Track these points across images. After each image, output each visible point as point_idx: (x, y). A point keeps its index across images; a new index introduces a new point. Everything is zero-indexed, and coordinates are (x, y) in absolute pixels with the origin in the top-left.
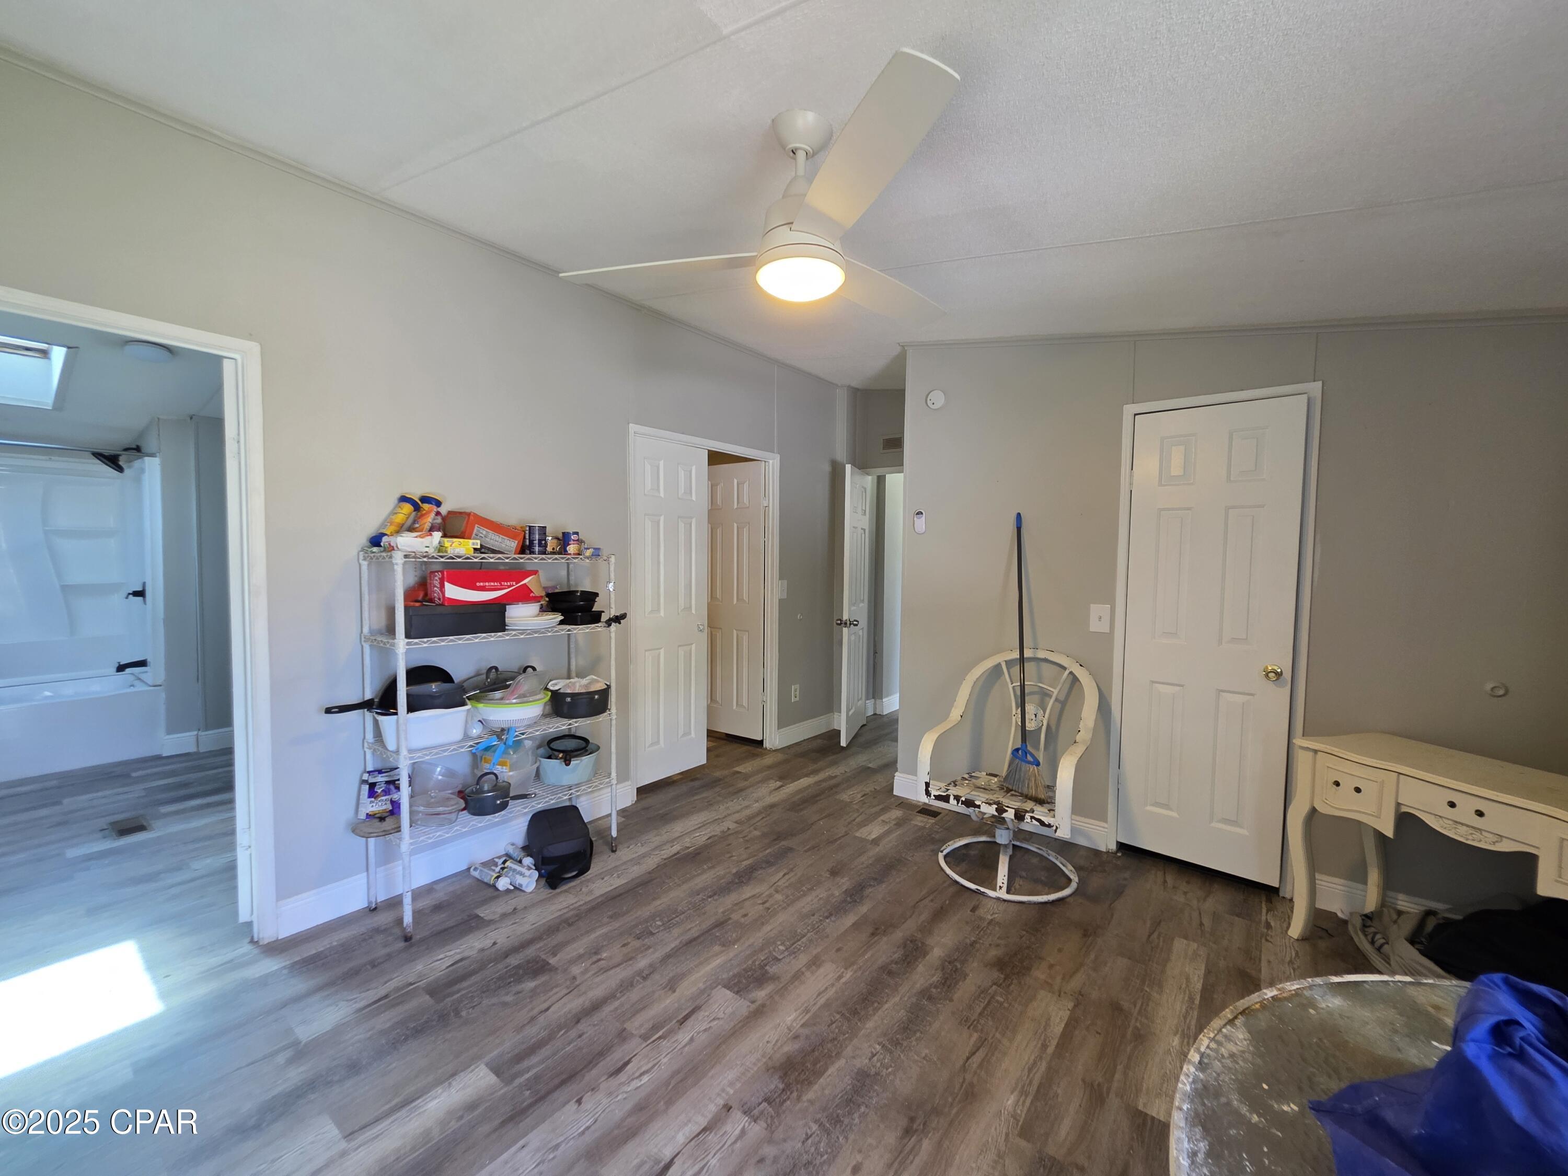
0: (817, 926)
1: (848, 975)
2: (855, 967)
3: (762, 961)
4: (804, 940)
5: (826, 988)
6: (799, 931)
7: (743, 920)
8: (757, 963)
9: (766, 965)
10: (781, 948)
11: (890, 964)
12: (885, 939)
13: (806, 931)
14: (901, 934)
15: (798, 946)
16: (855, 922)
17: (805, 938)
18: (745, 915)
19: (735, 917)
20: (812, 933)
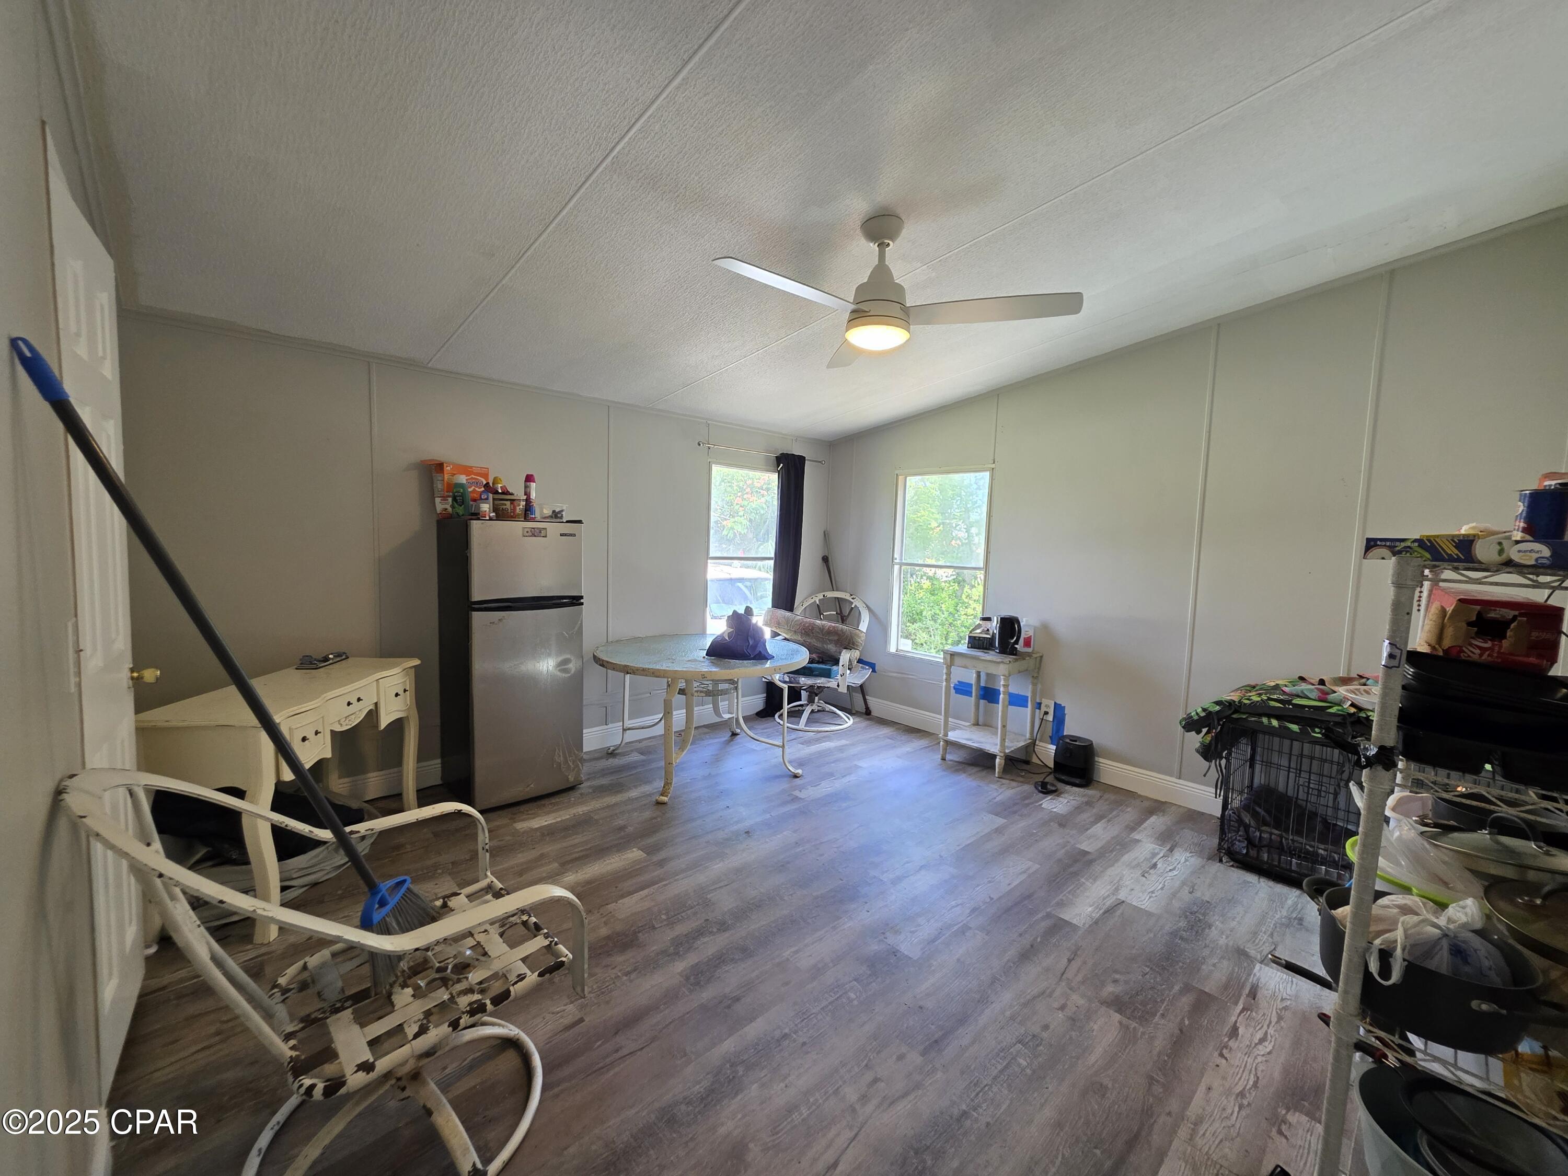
0: (803, 1023)
1: (787, 953)
2: (777, 960)
3: (874, 981)
4: (824, 1003)
5: (813, 944)
6: (828, 1018)
7: (904, 1049)
8: (879, 979)
9: (870, 975)
10: (852, 995)
11: (739, 959)
12: (727, 990)
13: (820, 1017)
14: (704, 995)
15: (833, 995)
16: (751, 1022)
17: (823, 1005)
18: (901, 1058)
19: (915, 1058)
20: (814, 1011)
